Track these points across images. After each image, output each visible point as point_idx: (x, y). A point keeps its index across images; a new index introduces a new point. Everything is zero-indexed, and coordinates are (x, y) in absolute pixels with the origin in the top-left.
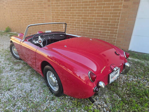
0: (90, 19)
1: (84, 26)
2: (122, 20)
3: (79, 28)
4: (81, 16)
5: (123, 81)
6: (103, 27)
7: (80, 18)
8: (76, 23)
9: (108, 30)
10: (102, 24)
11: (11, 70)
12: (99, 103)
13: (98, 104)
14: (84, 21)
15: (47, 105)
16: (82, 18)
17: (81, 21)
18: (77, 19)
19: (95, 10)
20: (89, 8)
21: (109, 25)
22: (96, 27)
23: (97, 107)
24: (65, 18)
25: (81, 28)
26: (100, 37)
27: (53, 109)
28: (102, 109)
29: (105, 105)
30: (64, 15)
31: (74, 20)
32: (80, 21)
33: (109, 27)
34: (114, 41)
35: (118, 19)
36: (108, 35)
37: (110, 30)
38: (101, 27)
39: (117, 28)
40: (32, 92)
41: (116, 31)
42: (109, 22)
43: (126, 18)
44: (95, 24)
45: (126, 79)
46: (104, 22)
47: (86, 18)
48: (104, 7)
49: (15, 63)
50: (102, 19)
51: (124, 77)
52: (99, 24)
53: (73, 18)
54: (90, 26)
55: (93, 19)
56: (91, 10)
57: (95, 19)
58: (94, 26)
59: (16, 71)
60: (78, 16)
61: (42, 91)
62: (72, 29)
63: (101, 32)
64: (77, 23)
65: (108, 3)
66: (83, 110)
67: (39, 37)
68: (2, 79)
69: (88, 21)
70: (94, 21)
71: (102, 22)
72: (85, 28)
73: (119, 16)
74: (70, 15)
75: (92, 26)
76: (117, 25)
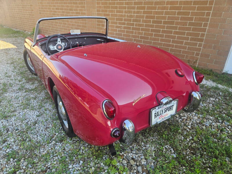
0: (156, 13)
1: (146, 26)
2: (214, 15)
3: (139, 29)
4: (143, 8)
5: (192, 124)
6: (180, 28)
7: (141, 12)
8: (134, 21)
9: (188, 34)
10: (177, 23)
11: (19, 89)
12: (134, 157)
13: (133, 159)
14: (147, 17)
15: (50, 148)
16: (144, 12)
17: (143, 17)
18: (135, 15)
21: (191, 24)
22: (167, 27)
23: (128, 162)
24: (117, 12)
25: (142, 30)
26: (173, 46)
27: (56, 156)
28: (136, 168)
29: (144, 162)
30: (116, 8)
31: (131, 16)
32: (140, 17)
33: (189, 29)
34: (197, 54)
35: (208, 14)
36: (186, 43)
37: (190, 34)
38: (175, 28)
39: (204, 30)
40: (37, 125)
41: (203, 35)
42: (191, 19)
43: (223, 12)
44: (165, 23)
45: (198, 122)
46: (182, 19)
47: (151, 13)
49: (29, 80)
50: (179, 13)
51: (196, 118)
52: (172, 23)
53: (130, 12)
54: (156, 27)
55: (162, 13)
57: (167, 13)
58: (164, 27)
59: (26, 92)
60: (138, 8)
61: (50, 125)
62: (127, 32)
63: (174, 37)
64: (136, 21)
66: (102, 164)
67: (59, 39)
68: (3, 101)
69: (153, 17)
70: (164, 18)
71: (177, 18)
72: (148, 30)
73: (210, 8)
74: (125, 8)
75: (161, 27)
76: (205, 25)
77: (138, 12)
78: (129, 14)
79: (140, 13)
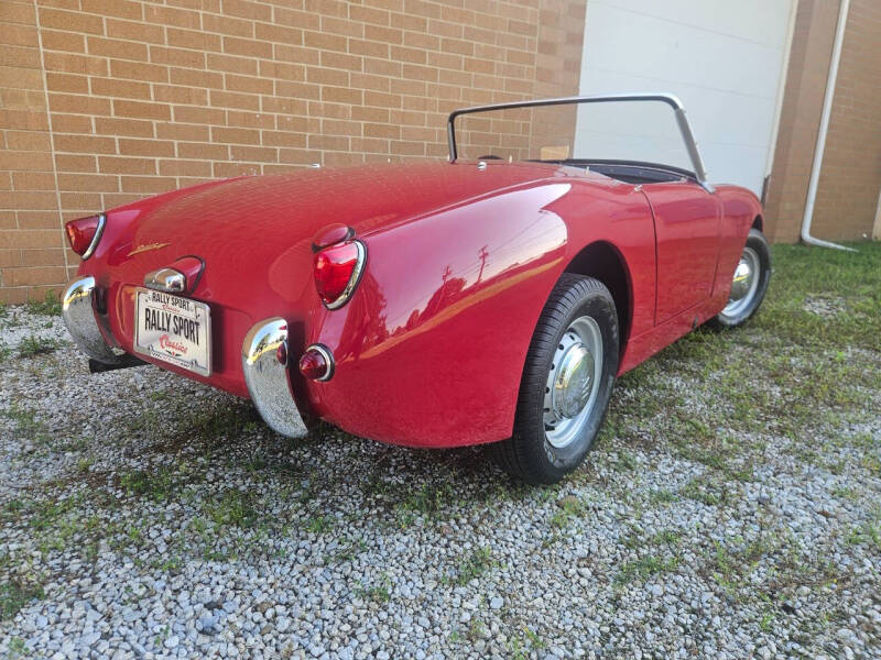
0: (403, 117)
4: (353, 96)
7: (345, 110)
8: (314, 142)
16: (358, 113)
18: (321, 119)
19: (432, 75)
20: (397, 53)
31: (303, 125)
48: (470, 65)
53: (291, 107)
55: (420, 119)
56: (408, 71)
60: (328, 94)
65: (482, 44)
77: (332, 111)
78: (289, 116)
79: (340, 112)
